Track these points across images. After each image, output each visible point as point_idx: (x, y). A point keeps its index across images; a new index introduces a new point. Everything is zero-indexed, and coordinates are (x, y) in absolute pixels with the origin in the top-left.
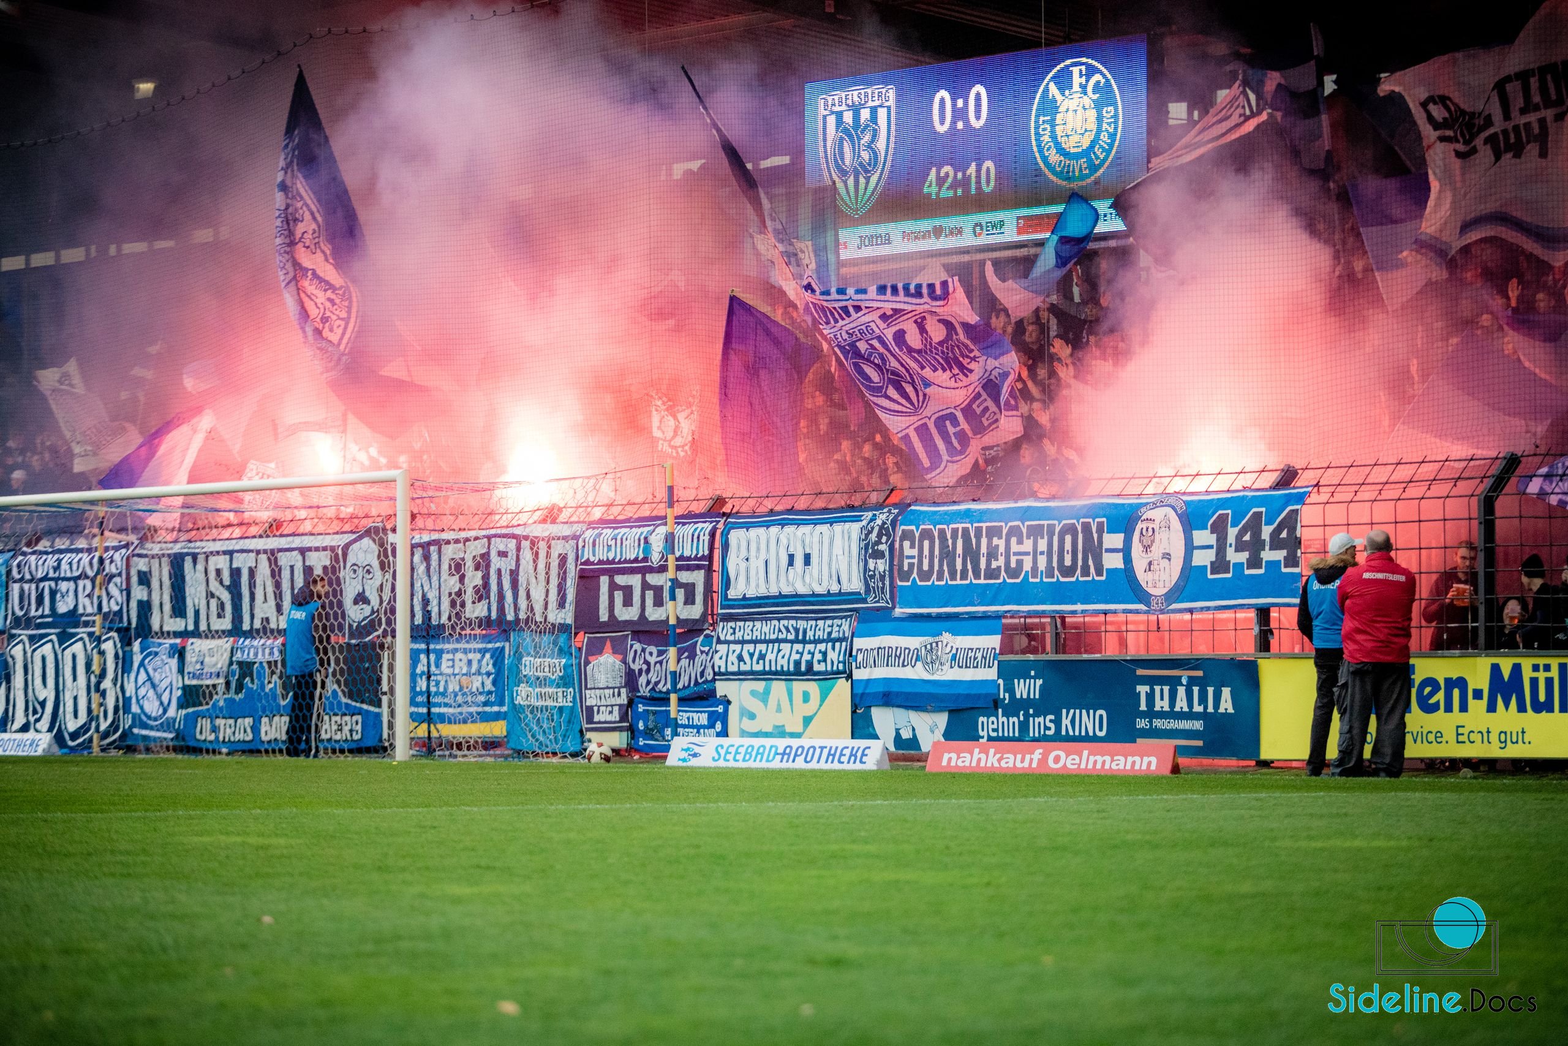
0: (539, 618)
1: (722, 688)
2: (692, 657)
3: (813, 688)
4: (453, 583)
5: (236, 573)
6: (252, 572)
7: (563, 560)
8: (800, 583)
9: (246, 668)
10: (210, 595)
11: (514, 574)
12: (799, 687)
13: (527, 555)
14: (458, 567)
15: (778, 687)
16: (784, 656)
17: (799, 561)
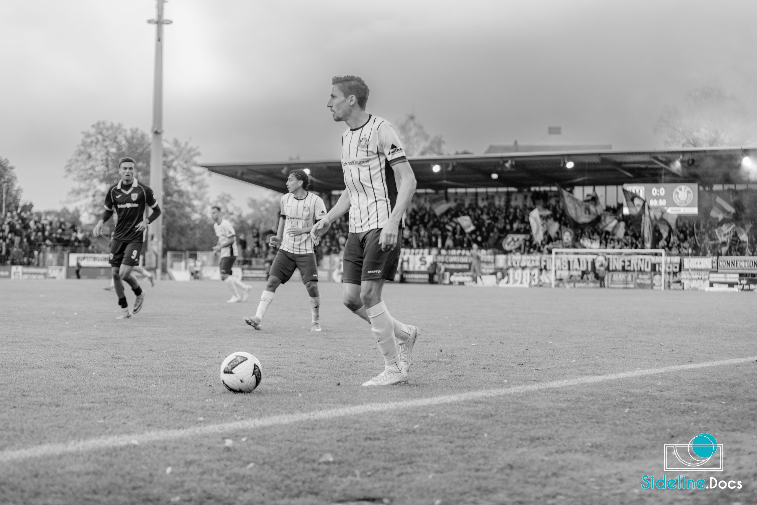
0: (642, 269)
1: (682, 281)
2: (676, 276)
3: (702, 281)
4: (623, 264)
5: (569, 262)
6: (573, 262)
7: (648, 263)
8: (699, 267)
9: (571, 276)
10: (562, 264)
11: (637, 264)
12: (699, 281)
13: (640, 261)
14: (624, 262)
15: (694, 281)
16: (696, 276)
17: (699, 263)
